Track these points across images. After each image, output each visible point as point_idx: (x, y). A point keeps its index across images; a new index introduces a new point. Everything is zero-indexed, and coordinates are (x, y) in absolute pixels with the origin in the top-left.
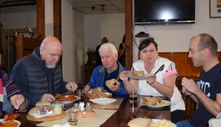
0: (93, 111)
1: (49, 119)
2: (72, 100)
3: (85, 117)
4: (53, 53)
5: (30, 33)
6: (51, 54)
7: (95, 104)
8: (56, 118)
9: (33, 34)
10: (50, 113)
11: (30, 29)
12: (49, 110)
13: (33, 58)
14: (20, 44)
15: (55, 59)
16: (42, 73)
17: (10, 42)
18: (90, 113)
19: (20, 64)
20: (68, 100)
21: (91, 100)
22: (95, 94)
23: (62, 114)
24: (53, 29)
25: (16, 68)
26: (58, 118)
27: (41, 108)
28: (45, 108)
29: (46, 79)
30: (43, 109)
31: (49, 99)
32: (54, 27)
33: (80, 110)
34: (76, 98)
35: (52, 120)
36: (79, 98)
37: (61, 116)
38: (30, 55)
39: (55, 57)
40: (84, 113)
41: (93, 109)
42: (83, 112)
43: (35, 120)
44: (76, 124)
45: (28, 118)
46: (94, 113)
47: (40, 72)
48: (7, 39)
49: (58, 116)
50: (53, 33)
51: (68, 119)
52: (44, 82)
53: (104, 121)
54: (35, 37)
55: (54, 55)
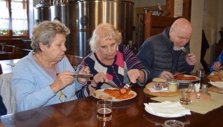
0: (209, 94)
1: (163, 95)
2: (190, 80)
3: (199, 98)
4: (181, 35)
5: (159, 11)
6: (179, 37)
7: (215, 87)
8: (170, 95)
9: (162, 12)
10: (165, 90)
11: (159, 7)
12: (165, 87)
13: (162, 38)
14: (148, 21)
15: (182, 41)
16: (169, 53)
17: (141, 20)
18: (205, 96)
19: (149, 43)
20: (186, 80)
21: (211, 83)
22: (217, 77)
23: (176, 92)
24: (182, 6)
25: (145, 45)
26: (171, 95)
27: (157, 84)
28: (161, 84)
29: (170, 60)
30: (159, 84)
31: (167, 76)
32: (184, 5)
33: (195, 91)
34: (195, 79)
35: (166, 97)
36: (198, 79)
37: (175, 94)
38: (160, 34)
39: (183, 40)
40: (199, 95)
41: (209, 92)
42: (197, 93)
43: (150, 94)
44: (187, 104)
45: (145, 91)
46: (209, 96)
47: (166, 52)
48: (139, 16)
49: (172, 93)
50: (182, 10)
51: (181, 97)
52: (169, 62)
53: (219, 106)
54: (163, 15)
55: (182, 38)
